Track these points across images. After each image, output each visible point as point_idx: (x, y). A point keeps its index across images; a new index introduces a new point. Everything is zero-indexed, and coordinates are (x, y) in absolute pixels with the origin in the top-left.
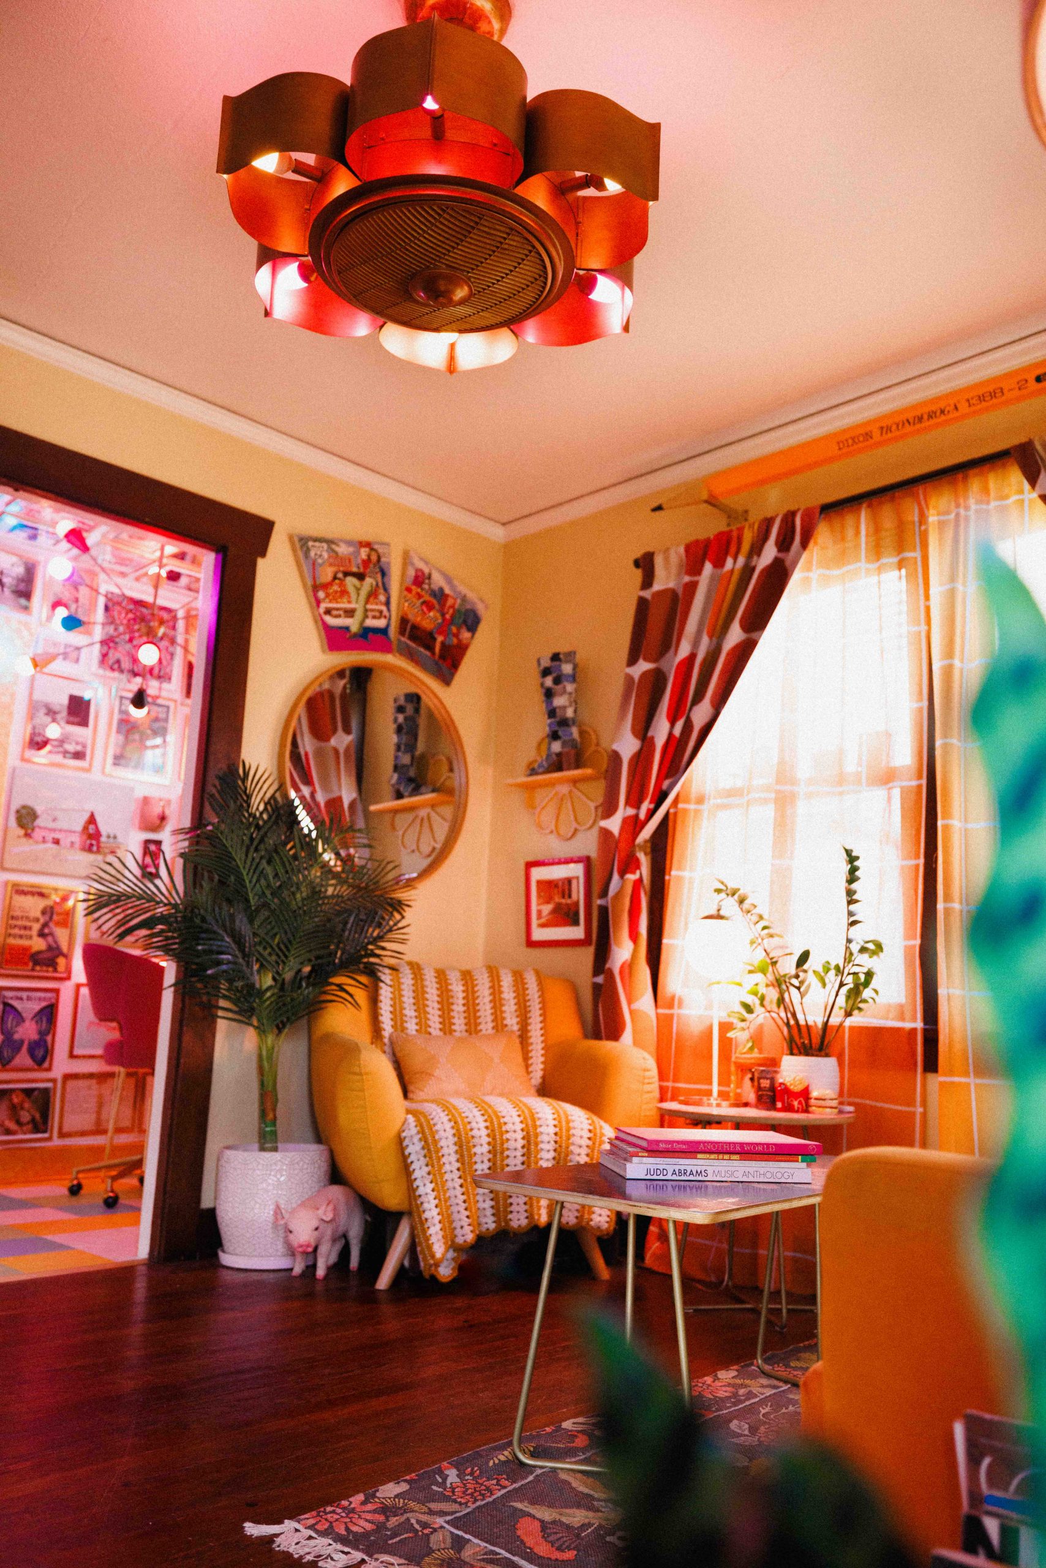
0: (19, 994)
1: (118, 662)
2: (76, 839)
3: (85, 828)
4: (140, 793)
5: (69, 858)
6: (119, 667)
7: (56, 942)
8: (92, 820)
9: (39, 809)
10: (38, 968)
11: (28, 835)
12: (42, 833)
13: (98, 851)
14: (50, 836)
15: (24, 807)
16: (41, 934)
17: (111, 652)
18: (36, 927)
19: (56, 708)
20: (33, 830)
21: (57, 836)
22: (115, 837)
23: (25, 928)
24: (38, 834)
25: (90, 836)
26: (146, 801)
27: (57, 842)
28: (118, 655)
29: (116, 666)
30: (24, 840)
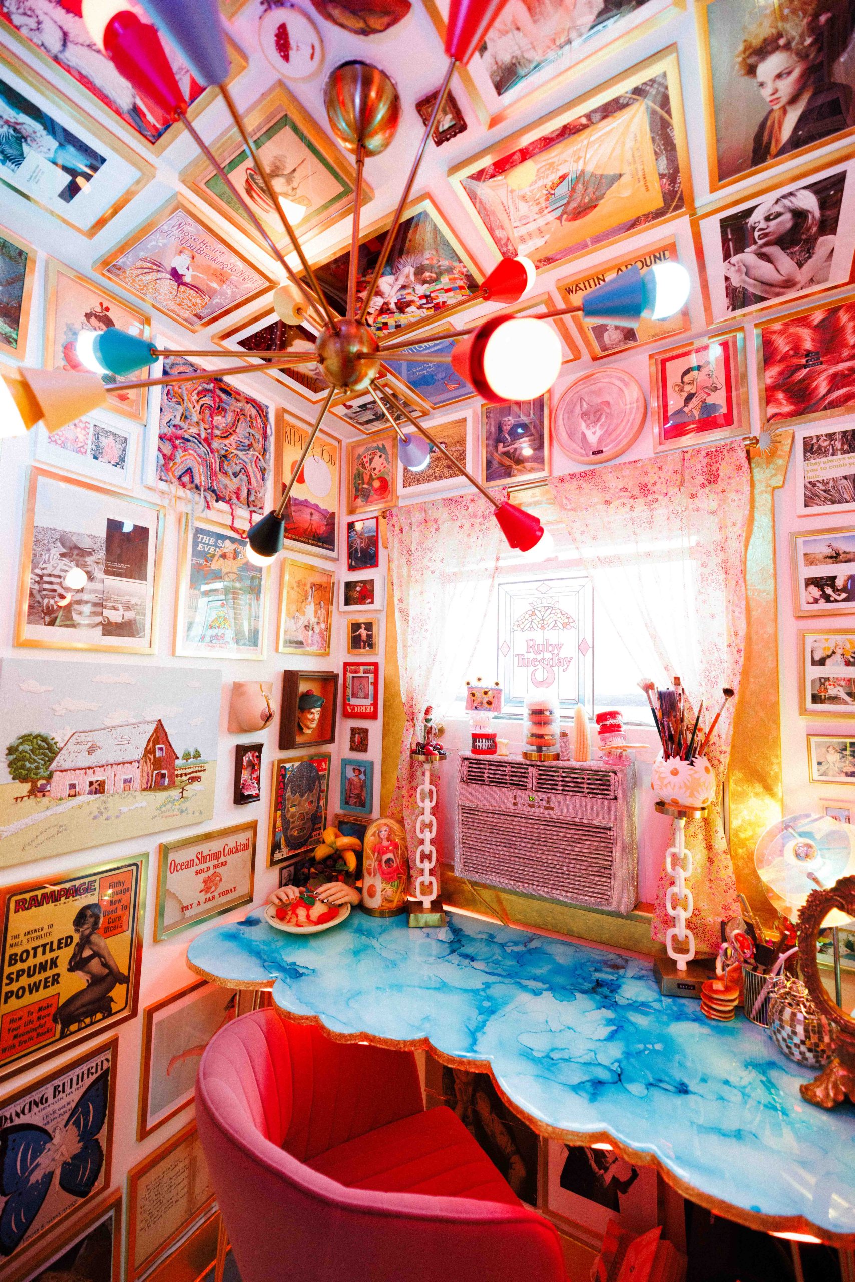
0: (36, 1096)
1: (189, 471)
2: (134, 773)
3: (149, 751)
4: (230, 676)
5: (124, 809)
6: (192, 480)
7: (105, 965)
8: (160, 734)
9: (59, 737)
10: (74, 1027)
11: (37, 791)
12: (70, 778)
13: (172, 785)
14: (83, 781)
15: (25, 738)
16: (77, 964)
17: (179, 453)
18: (65, 955)
19: (86, 544)
20: (49, 778)
21: (98, 777)
22: (197, 755)
23: (43, 967)
24: (60, 784)
25: (157, 764)
26: (238, 689)
27: (98, 788)
28: (190, 462)
29: (186, 479)
30: (30, 802)
